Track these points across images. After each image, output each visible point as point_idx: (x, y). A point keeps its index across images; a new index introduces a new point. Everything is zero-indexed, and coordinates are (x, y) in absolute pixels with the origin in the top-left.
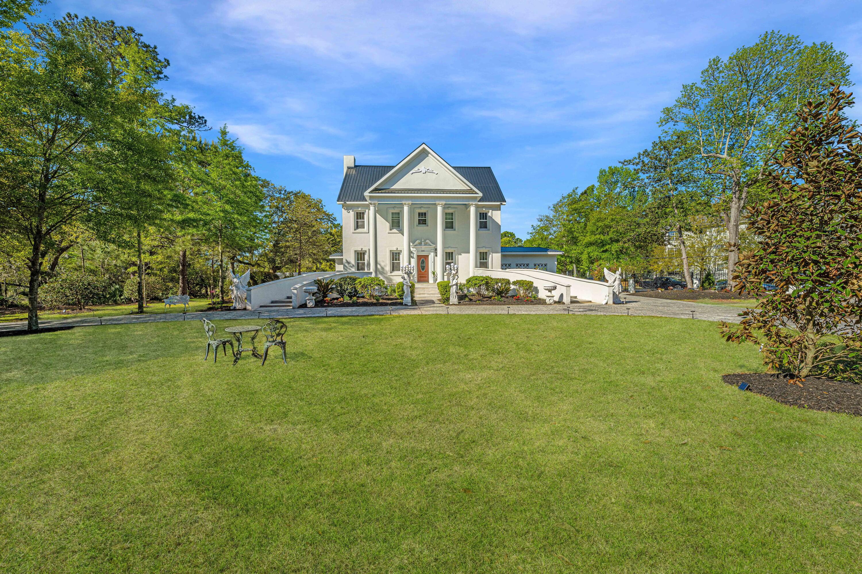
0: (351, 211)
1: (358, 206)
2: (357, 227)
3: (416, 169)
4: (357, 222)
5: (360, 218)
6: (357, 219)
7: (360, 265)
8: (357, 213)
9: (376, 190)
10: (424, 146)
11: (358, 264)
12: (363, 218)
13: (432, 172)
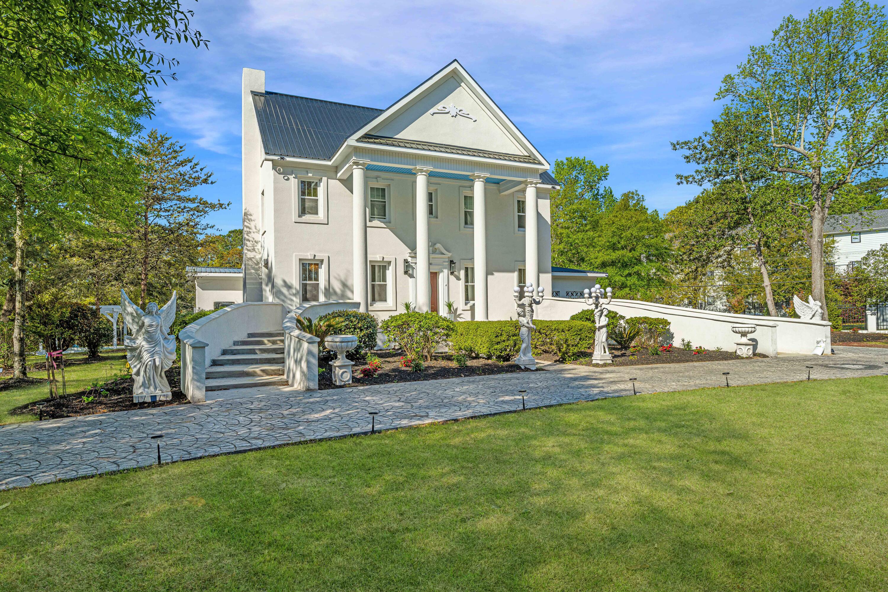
0: (291, 177)
1: (307, 168)
2: (303, 211)
3: (439, 107)
4: (303, 201)
5: (309, 194)
6: (303, 193)
7: (308, 288)
8: (303, 182)
9: (367, 137)
10: (455, 65)
11: (304, 286)
12: (316, 195)
13: (467, 116)
